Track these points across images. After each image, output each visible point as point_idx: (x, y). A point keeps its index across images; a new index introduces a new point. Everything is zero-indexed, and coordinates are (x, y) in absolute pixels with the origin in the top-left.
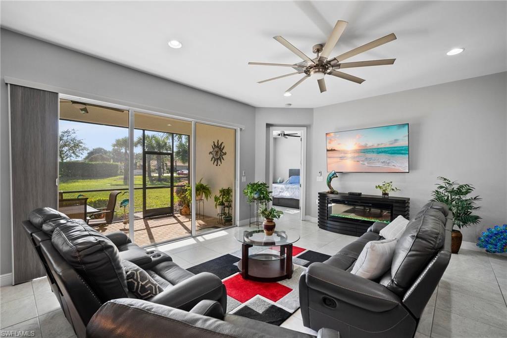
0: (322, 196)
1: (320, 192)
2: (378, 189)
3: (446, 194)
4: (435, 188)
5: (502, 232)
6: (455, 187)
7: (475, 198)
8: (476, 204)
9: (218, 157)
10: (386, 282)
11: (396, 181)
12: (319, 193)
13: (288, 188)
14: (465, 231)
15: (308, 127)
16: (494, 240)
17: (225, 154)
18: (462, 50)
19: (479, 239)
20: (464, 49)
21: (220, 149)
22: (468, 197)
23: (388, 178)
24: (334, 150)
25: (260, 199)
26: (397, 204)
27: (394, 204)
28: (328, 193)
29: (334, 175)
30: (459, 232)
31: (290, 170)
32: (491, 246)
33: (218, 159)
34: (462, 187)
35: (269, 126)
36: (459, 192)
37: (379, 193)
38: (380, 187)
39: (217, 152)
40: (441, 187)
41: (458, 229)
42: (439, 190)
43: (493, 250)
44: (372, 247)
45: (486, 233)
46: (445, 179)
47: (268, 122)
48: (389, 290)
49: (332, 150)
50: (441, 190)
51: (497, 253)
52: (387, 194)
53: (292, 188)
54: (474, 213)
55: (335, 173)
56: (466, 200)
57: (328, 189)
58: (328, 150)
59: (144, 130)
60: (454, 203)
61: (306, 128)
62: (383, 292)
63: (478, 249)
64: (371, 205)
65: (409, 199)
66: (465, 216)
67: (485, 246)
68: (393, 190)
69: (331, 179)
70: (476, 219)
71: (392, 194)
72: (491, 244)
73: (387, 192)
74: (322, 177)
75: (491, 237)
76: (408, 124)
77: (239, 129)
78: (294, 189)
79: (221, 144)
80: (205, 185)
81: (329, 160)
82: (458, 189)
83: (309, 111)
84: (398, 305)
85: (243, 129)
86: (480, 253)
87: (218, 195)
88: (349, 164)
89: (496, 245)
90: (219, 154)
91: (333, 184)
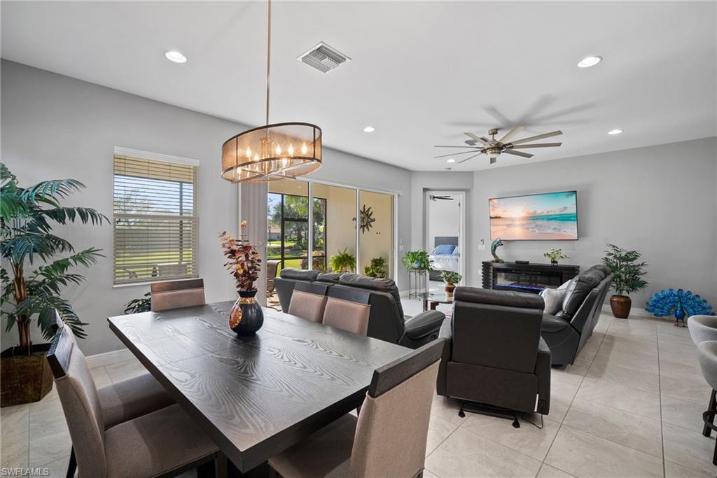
0: (486, 265)
1: (484, 261)
2: (547, 257)
3: (615, 260)
4: (604, 256)
5: (668, 296)
6: (623, 254)
7: (642, 264)
8: (643, 269)
9: (365, 224)
10: (559, 314)
11: (565, 249)
12: (483, 263)
13: (439, 259)
14: (633, 296)
15: (467, 191)
16: (661, 304)
17: (373, 220)
18: (621, 131)
19: (647, 304)
20: (623, 131)
21: (367, 215)
22: (636, 262)
23: (556, 246)
24: (499, 217)
25: (420, 268)
26: (567, 272)
27: (564, 272)
28: (493, 261)
29: (500, 243)
30: (628, 297)
31: (436, 238)
32: (657, 310)
33: (364, 226)
34: (629, 253)
35: (425, 190)
36: (626, 258)
37: (548, 262)
38: (549, 255)
39: (364, 218)
40: (610, 254)
41: (627, 295)
42: (608, 257)
43: (660, 313)
44: (548, 291)
45: (655, 298)
46: (614, 246)
47: (425, 187)
48: (562, 318)
49: (496, 217)
50: (610, 257)
51: (664, 317)
52: (556, 262)
53: (443, 259)
54: (642, 278)
55: (500, 241)
56: (634, 266)
57: (492, 258)
58: (491, 218)
59: (282, 195)
60: (623, 269)
61: (464, 193)
62: (558, 319)
63: (646, 314)
64: (539, 273)
65: (579, 267)
66: (634, 282)
67: (653, 311)
68: (562, 257)
69: (495, 248)
70: (643, 284)
71: (561, 262)
72: (659, 308)
73: (555, 260)
74: (484, 246)
75: (658, 301)
76: (576, 192)
77: (397, 195)
78: (446, 259)
79: (368, 210)
80: (349, 255)
81: (493, 229)
82: (626, 255)
83: (470, 174)
84: (567, 326)
85: (401, 195)
86: (650, 318)
87: (369, 265)
88: (517, 232)
89: (663, 309)
90: (365, 221)
91: (497, 252)
